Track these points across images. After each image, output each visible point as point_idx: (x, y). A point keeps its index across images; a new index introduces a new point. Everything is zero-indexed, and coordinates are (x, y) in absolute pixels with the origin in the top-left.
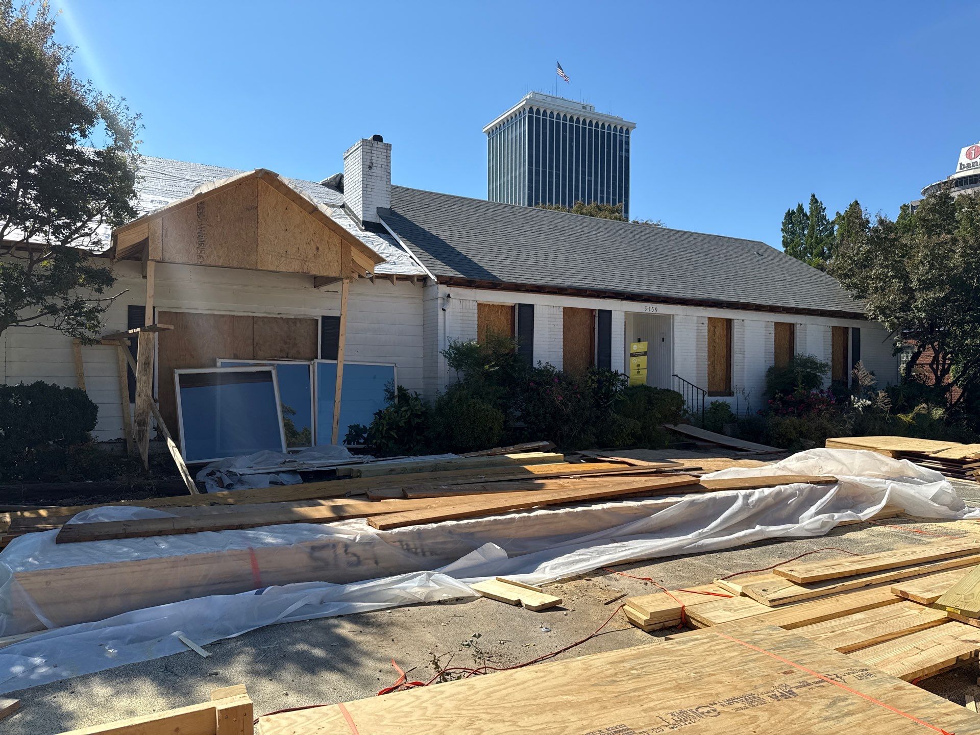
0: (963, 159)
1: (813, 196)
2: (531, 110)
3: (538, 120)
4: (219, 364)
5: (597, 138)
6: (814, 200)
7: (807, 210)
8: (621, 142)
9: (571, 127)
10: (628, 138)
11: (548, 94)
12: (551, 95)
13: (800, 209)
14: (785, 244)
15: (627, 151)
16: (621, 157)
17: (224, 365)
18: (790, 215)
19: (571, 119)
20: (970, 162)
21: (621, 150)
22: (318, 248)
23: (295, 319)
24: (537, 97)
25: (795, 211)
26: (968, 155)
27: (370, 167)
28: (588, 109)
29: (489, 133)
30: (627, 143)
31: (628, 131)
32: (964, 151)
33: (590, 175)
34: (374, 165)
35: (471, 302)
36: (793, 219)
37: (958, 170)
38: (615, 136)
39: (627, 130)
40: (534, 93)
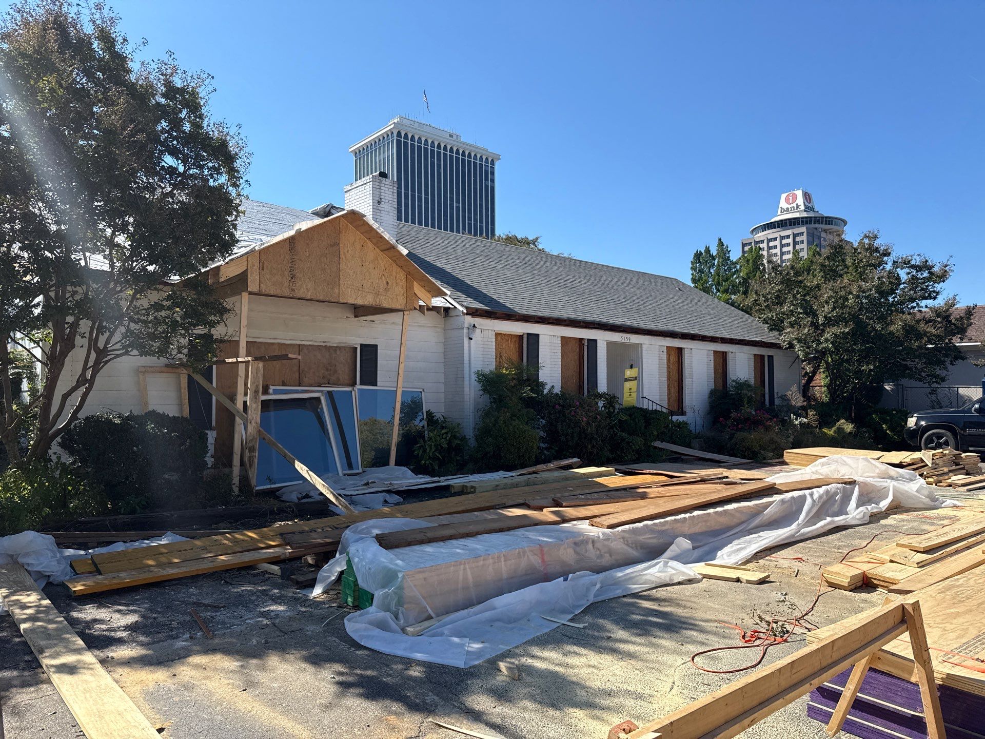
0: (783, 204)
1: (720, 240)
2: (399, 134)
3: (406, 144)
4: (271, 391)
5: (463, 166)
6: (721, 243)
7: (714, 252)
8: (487, 172)
9: (439, 153)
10: (493, 168)
11: (416, 120)
12: (419, 121)
13: (708, 250)
14: (694, 281)
15: (493, 181)
16: (487, 186)
17: (276, 392)
18: (698, 255)
19: (439, 146)
20: (789, 206)
21: (487, 179)
22: (387, 283)
23: (337, 347)
24: (405, 121)
25: (703, 252)
26: (787, 200)
27: (379, 202)
28: (455, 137)
29: (356, 153)
30: (493, 173)
31: (493, 162)
32: (784, 196)
33: (458, 202)
34: (383, 200)
35: (490, 331)
36: (701, 259)
37: (779, 213)
38: (481, 165)
39: (492, 160)
40: (401, 118)
